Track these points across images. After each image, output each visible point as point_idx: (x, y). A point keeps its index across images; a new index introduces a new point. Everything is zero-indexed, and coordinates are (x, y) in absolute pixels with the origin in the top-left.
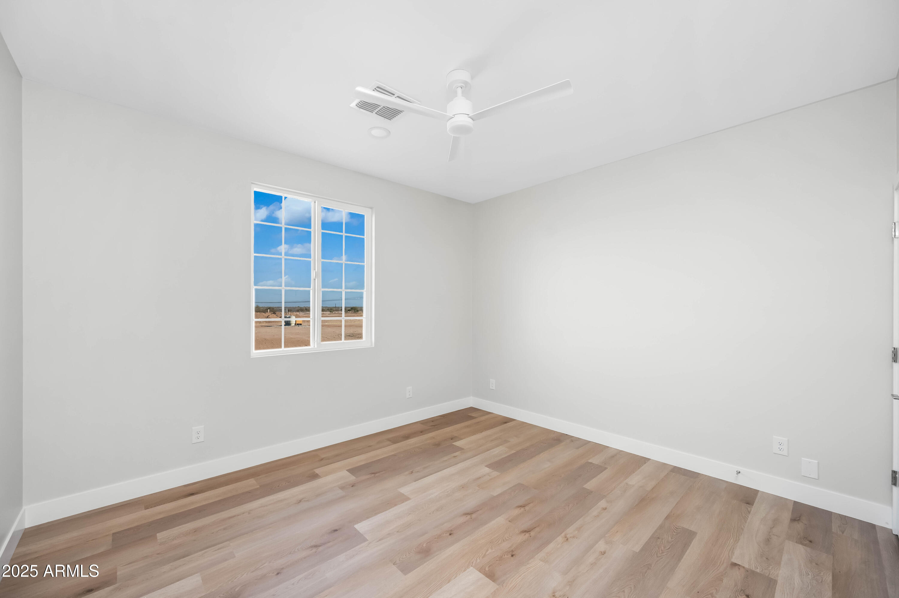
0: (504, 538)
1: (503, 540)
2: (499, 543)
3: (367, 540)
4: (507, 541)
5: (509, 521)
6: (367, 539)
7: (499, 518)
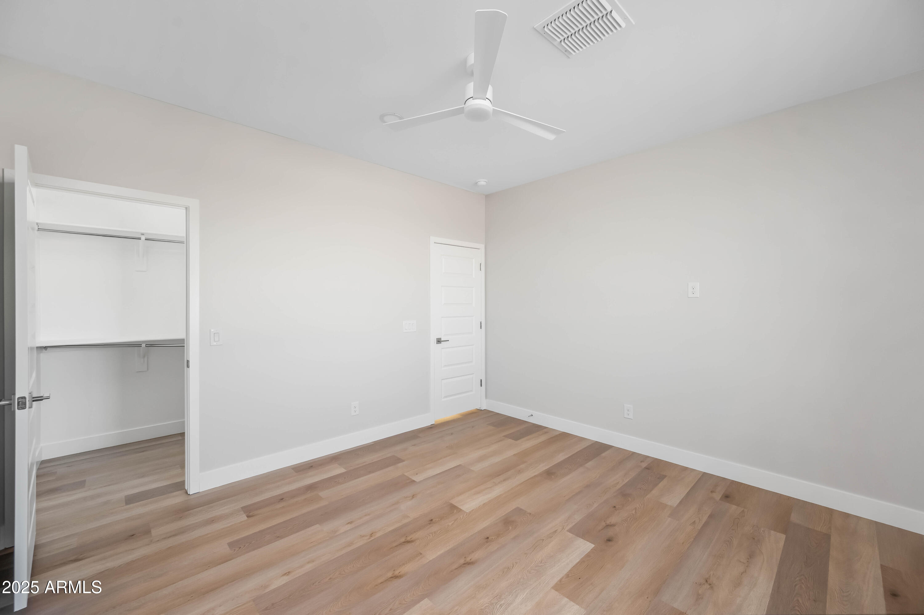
0: (434, 535)
1: (435, 533)
2: (440, 531)
3: (567, 531)
4: (432, 532)
5: (421, 554)
6: (569, 533)
7: (431, 559)
